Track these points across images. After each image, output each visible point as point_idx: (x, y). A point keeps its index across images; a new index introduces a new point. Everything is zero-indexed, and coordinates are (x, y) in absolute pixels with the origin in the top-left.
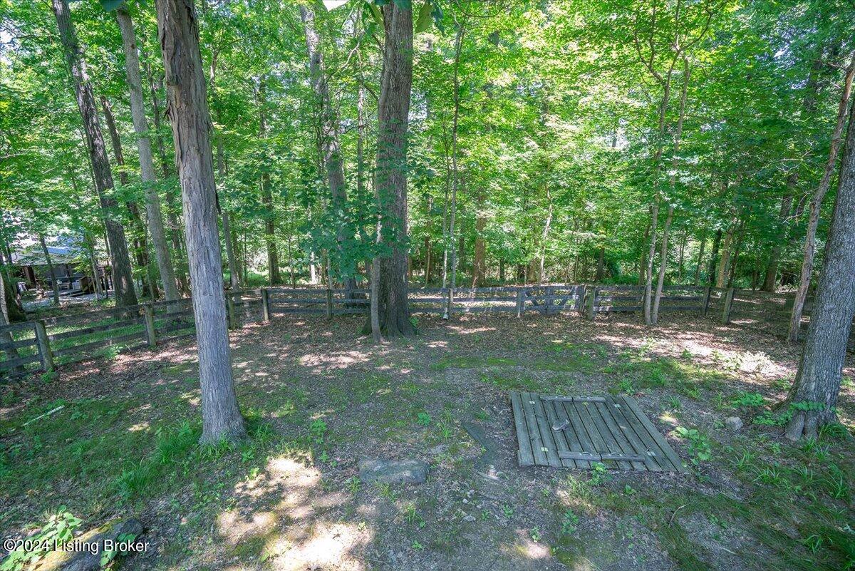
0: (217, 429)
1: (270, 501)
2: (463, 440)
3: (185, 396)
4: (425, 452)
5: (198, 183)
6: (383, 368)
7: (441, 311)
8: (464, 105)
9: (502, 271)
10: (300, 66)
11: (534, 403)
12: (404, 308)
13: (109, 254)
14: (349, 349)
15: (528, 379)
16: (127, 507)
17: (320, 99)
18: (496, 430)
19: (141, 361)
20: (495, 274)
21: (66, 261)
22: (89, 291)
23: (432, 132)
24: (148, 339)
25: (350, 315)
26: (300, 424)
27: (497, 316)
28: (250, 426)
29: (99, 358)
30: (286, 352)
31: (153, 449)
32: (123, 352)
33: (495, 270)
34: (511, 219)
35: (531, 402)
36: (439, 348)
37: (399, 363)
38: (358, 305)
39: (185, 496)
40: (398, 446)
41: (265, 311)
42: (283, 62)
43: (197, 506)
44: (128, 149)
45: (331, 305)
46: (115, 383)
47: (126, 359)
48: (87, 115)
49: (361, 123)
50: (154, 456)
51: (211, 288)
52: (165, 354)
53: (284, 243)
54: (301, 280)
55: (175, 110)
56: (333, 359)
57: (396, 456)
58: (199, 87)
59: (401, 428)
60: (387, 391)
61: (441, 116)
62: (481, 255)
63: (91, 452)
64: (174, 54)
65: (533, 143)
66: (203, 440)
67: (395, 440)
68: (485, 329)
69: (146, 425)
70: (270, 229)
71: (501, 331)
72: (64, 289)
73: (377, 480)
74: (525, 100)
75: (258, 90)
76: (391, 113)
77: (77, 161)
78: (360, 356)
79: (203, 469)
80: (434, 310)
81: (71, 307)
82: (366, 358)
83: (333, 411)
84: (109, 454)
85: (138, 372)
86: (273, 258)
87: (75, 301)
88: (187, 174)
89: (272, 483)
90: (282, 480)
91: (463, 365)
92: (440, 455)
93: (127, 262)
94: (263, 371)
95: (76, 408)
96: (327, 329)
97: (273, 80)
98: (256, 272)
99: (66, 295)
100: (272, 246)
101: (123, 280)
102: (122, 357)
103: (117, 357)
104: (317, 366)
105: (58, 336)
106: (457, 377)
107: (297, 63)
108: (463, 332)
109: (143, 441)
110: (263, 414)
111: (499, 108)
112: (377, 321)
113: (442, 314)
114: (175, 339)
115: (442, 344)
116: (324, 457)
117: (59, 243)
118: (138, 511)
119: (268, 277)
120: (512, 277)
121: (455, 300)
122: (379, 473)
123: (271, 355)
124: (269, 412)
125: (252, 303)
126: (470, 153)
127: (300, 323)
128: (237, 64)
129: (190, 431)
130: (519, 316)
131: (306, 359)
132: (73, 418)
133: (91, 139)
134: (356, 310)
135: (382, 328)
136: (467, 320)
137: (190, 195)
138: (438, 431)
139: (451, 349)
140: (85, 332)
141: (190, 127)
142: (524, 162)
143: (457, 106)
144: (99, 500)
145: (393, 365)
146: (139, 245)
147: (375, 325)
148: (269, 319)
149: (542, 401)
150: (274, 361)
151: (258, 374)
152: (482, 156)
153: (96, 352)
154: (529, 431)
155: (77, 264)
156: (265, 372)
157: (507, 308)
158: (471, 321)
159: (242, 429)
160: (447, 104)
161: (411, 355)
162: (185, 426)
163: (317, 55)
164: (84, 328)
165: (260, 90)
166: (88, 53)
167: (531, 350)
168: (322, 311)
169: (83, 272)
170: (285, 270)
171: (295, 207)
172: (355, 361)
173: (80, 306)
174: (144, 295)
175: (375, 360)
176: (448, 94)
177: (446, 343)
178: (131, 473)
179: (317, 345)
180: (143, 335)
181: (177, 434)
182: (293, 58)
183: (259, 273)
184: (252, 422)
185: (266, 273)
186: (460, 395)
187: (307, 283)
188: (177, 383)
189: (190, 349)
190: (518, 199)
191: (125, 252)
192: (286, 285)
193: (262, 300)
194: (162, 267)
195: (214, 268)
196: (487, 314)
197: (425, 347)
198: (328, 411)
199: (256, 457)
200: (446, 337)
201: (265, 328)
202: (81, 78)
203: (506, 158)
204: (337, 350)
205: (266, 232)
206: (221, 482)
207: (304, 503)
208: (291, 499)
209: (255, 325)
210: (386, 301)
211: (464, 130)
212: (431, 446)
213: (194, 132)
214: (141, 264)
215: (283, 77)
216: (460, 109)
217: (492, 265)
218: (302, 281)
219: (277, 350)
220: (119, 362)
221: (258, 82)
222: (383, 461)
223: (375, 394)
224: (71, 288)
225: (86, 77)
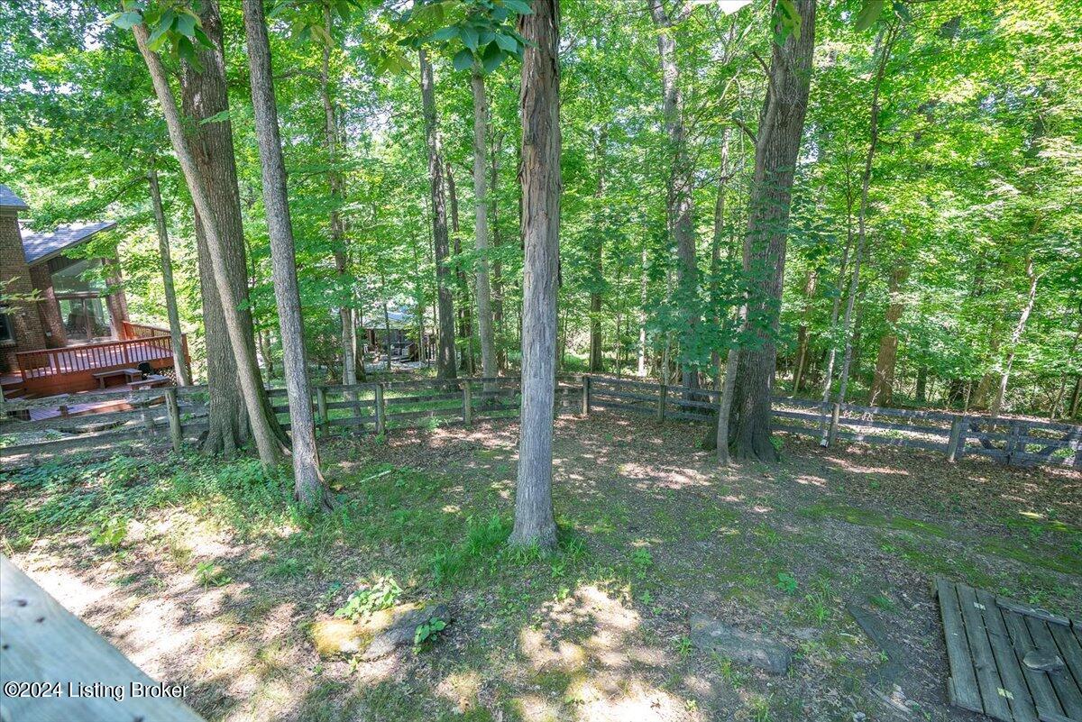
0: (528, 532)
1: (580, 634)
2: (847, 631)
3: (495, 485)
4: (786, 631)
5: (542, 252)
6: (728, 498)
7: (818, 434)
8: (885, 139)
9: (921, 385)
10: (651, 109)
11: (982, 607)
12: (764, 421)
13: (435, 322)
14: (684, 465)
15: (970, 565)
16: (438, 592)
17: (676, 147)
18: (906, 631)
19: (456, 438)
20: (909, 390)
21: (401, 327)
22: (414, 358)
23: (828, 180)
24: (464, 415)
25: (686, 421)
26: (620, 548)
27: (911, 455)
28: (563, 537)
29: (420, 428)
30: (606, 455)
31: (463, 537)
32: (442, 426)
33: (908, 384)
34: (947, 307)
35: (976, 605)
36: (811, 486)
37: (752, 497)
38: (698, 410)
39: (490, 596)
40: (745, 611)
41: (585, 402)
42: (631, 106)
43: (501, 612)
44: (465, 215)
45: (664, 405)
46: (432, 456)
47: (443, 434)
48: (436, 183)
49: (724, 174)
50: (463, 545)
51: (543, 370)
52: (479, 435)
53: (610, 322)
54: (626, 369)
55: (528, 172)
56: (662, 474)
57: (742, 624)
58: (554, 145)
59: (752, 587)
60: (734, 531)
61: (845, 158)
62: (890, 358)
63: (410, 524)
64: (534, 111)
65: (1009, 187)
66: (512, 540)
67: (741, 601)
68: (888, 471)
69: (457, 508)
70: (597, 305)
71: (918, 478)
72: (395, 354)
73: (715, 650)
74: (999, 120)
75: (598, 142)
76: (773, 158)
77: (419, 229)
78: (699, 477)
79: (509, 572)
80: (808, 431)
81: (399, 372)
82: (706, 480)
83: (661, 541)
84: (425, 531)
85: (453, 450)
86: (596, 339)
87: (403, 367)
88: (533, 242)
89: (582, 611)
90: (592, 611)
91: (850, 518)
92: (809, 642)
93: (451, 333)
94: (578, 473)
95: (400, 476)
96: (656, 435)
97: (617, 128)
98: (574, 354)
99: (397, 360)
100: (597, 326)
101: (446, 350)
102: (439, 431)
103: (436, 430)
104: (643, 479)
105: (391, 401)
106: (838, 534)
107: (647, 105)
108: (851, 469)
109: (454, 525)
110: (576, 525)
111: (947, 137)
112: (726, 435)
113: (820, 438)
114: (489, 420)
115: (818, 481)
116: (646, 597)
117: (396, 310)
118: (447, 597)
119: (587, 362)
120: (937, 397)
121: (841, 421)
122: (719, 640)
123: (588, 456)
124: (582, 524)
125: (572, 391)
126: (885, 208)
127: (623, 423)
128: (578, 114)
129: (500, 527)
130: (952, 459)
131: (629, 469)
132: (397, 485)
133: (435, 206)
134: (696, 416)
135: (730, 445)
136: (858, 452)
137: (533, 265)
138: (806, 606)
139: (831, 490)
140: (412, 399)
141: (541, 189)
142: (986, 219)
143: (874, 139)
144: (415, 574)
145: (743, 497)
146: (463, 315)
147: (722, 438)
148: (588, 411)
149: (1000, 608)
150: (590, 465)
151: (572, 476)
152: (908, 212)
153: (418, 422)
154: (971, 651)
155: (408, 331)
156: (581, 475)
157: (930, 446)
158: (865, 455)
159: (554, 539)
160: (856, 140)
161: (769, 488)
162: (495, 520)
163: (675, 92)
164: (410, 396)
165: (600, 142)
166: (442, 123)
167: (975, 519)
168: (651, 411)
169: (412, 340)
170: (607, 355)
171: (629, 281)
172: (692, 483)
173: (407, 372)
174: (461, 368)
175: (718, 486)
176: (860, 125)
177: (824, 480)
178: (444, 556)
179: (644, 453)
180: (459, 411)
181: (487, 526)
182: (642, 100)
183: (577, 356)
184: (564, 532)
185: (586, 356)
186: (844, 562)
187: (632, 374)
188: (489, 469)
189: (503, 433)
190: (963, 278)
191: (451, 321)
192: (608, 374)
193: (582, 389)
194: (484, 340)
195: (548, 348)
196: (893, 448)
197: (791, 482)
198: (653, 540)
199: (567, 575)
200: (823, 472)
201: (581, 422)
202: (434, 147)
203: (950, 212)
204: (669, 463)
205: (591, 309)
206: (527, 593)
207: (618, 650)
208: (603, 639)
209: (571, 418)
210: (739, 410)
211: (880, 176)
212: (796, 625)
213: (544, 194)
214: (462, 335)
215: (628, 125)
216: (877, 146)
217: (904, 375)
218: (627, 371)
219: (595, 450)
220: (437, 436)
221: (598, 133)
222: (725, 627)
223: (718, 532)
224: (401, 354)
225: (438, 145)
